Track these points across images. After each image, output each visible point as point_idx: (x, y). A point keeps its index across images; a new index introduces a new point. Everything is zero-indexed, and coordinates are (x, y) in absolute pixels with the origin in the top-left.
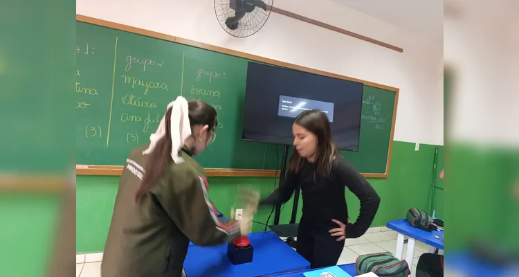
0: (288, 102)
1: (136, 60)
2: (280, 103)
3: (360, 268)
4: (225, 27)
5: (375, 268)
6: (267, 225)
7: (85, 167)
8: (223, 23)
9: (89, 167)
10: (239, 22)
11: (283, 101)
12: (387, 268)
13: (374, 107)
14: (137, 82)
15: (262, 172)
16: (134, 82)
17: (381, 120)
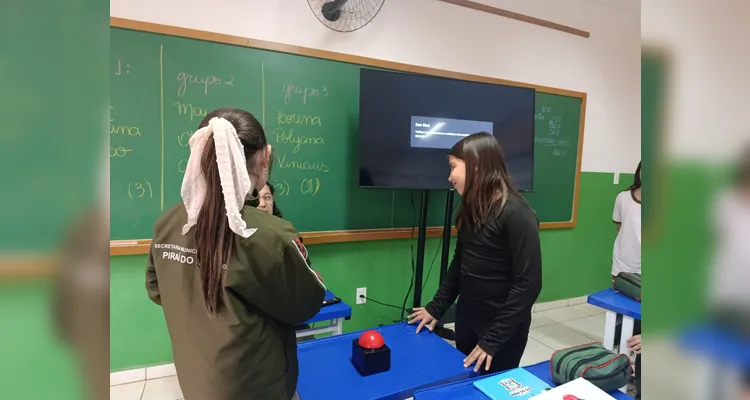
0: (424, 125)
1: (192, 80)
2: (412, 127)
3: (558, 371)
4: (322, 17)
5: (582, 368)
6: (404, 308)
7: (134, 243)
8: (319, 11)
9: (139, 243)
10: (342, 9)
11: (417, 125)
12: (599, 367)
13: (551, 123)
14: (198, 111)
15: (391, 231)
16: (193, 111)
17: (561, 142)
